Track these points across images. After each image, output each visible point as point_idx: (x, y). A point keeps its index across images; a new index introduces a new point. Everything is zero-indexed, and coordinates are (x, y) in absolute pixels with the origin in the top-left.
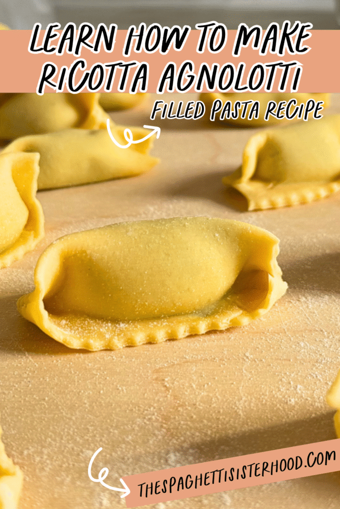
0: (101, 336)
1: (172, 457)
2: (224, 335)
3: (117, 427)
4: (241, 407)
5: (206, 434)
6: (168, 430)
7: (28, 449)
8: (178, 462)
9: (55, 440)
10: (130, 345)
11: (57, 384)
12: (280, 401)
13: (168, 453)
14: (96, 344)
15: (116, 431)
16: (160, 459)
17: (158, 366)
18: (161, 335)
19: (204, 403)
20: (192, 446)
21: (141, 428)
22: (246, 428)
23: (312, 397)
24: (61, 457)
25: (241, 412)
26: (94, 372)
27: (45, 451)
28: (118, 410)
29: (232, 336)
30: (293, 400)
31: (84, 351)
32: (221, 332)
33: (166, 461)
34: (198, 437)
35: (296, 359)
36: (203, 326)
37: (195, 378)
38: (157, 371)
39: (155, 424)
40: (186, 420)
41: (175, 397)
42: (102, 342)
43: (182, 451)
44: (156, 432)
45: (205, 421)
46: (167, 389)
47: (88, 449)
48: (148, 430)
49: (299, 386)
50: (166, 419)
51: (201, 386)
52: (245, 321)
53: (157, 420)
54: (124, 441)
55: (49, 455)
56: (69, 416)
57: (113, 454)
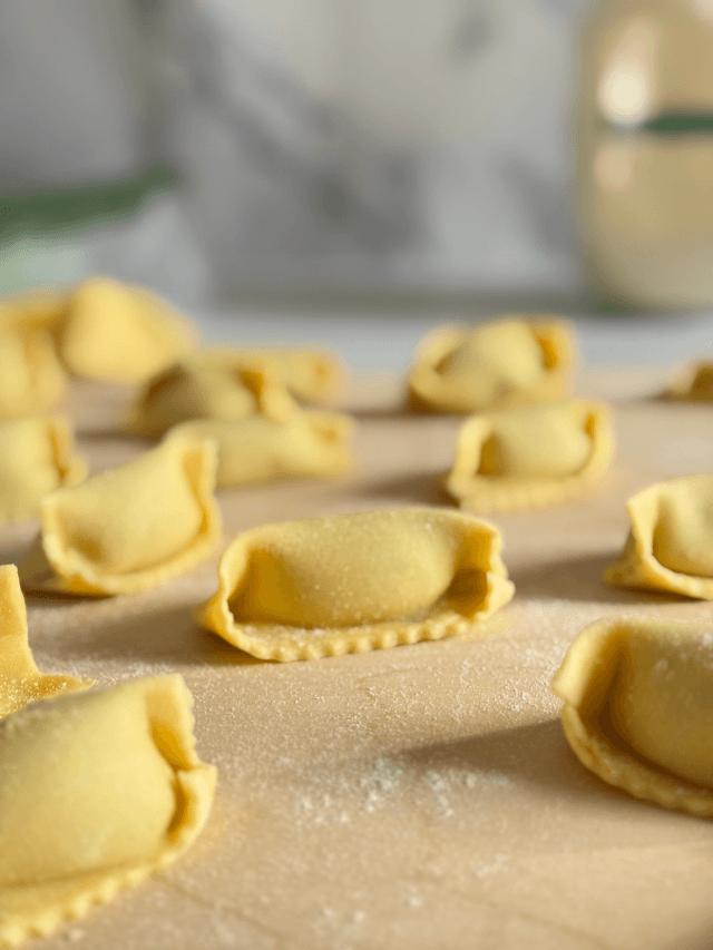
0: (294, 644)
1: (381, 763)
2: (439, 644)
3: (316, 735)
4: (457, 715)
5: (418, 741)
6: (375, 737)
7: (216, 757)
8: (386, 767)
9: (246, 749)
10: (328, 654)
11: (244, 696)
12: (503, 708)
13: (375, 758)
14: (289, 654)
15: (316, 739)
16: (367, 763)
17: (361, 676)
18: (364, 643)
19: (416, 711)
20: (403, 752)
21: (344, 736)
22: (464, 734)
23: (540, 704)
24: (254, 764)
25: (458, 720)
26: (287, 683)
27: (236, 759)
28: (317, 719)
29: (447, 645)
30: (517, 707)
31: (275, 661)
32: (434, 640)
33: (374, 766)
34: (409, 744)
35: (521, 668)
36: (413, 633)
37: (404, 687)
38: (361, 681)
39: (360, 732)
40: (395, 728)
41: (382, 706)
42: (296, 651)
43: (392, 757)
44: (362, 739)
45: (417, 729)
46: (373, 698)
47: (285, 756)
48: (352, 738)
49: (524, 694)
50: (373, 727)
51: (412, 695)
52: (462, 627)
53: (362, 728)
54: (325, 749)
55: (241, 763)
56: (261, 725)
57: (314, 761)
